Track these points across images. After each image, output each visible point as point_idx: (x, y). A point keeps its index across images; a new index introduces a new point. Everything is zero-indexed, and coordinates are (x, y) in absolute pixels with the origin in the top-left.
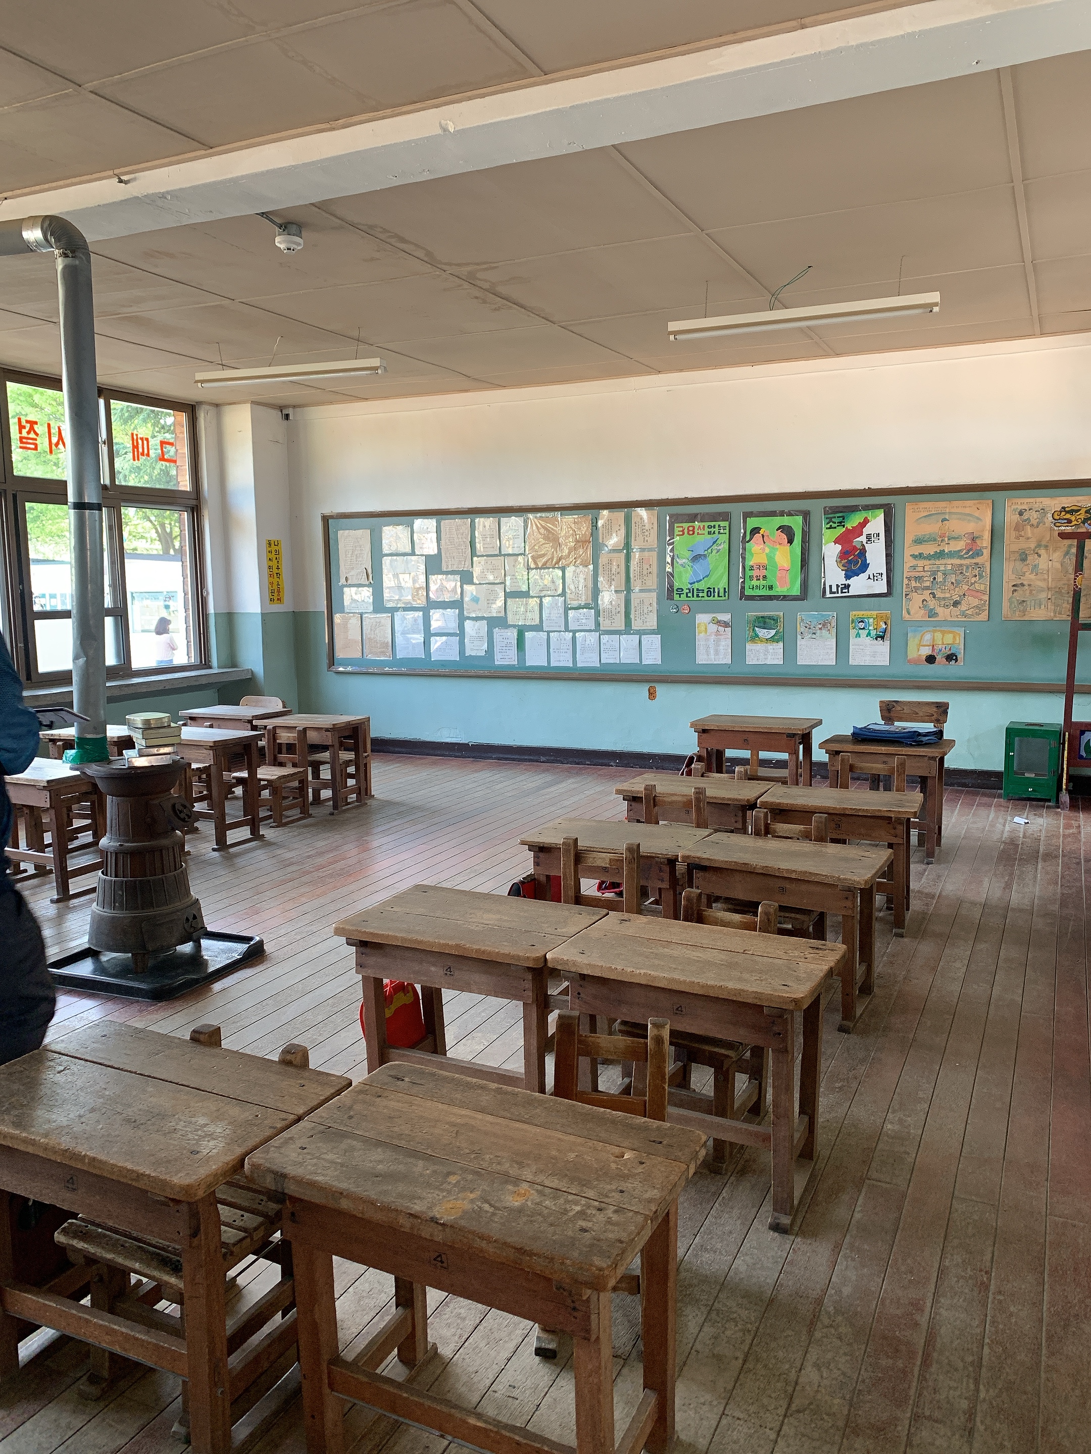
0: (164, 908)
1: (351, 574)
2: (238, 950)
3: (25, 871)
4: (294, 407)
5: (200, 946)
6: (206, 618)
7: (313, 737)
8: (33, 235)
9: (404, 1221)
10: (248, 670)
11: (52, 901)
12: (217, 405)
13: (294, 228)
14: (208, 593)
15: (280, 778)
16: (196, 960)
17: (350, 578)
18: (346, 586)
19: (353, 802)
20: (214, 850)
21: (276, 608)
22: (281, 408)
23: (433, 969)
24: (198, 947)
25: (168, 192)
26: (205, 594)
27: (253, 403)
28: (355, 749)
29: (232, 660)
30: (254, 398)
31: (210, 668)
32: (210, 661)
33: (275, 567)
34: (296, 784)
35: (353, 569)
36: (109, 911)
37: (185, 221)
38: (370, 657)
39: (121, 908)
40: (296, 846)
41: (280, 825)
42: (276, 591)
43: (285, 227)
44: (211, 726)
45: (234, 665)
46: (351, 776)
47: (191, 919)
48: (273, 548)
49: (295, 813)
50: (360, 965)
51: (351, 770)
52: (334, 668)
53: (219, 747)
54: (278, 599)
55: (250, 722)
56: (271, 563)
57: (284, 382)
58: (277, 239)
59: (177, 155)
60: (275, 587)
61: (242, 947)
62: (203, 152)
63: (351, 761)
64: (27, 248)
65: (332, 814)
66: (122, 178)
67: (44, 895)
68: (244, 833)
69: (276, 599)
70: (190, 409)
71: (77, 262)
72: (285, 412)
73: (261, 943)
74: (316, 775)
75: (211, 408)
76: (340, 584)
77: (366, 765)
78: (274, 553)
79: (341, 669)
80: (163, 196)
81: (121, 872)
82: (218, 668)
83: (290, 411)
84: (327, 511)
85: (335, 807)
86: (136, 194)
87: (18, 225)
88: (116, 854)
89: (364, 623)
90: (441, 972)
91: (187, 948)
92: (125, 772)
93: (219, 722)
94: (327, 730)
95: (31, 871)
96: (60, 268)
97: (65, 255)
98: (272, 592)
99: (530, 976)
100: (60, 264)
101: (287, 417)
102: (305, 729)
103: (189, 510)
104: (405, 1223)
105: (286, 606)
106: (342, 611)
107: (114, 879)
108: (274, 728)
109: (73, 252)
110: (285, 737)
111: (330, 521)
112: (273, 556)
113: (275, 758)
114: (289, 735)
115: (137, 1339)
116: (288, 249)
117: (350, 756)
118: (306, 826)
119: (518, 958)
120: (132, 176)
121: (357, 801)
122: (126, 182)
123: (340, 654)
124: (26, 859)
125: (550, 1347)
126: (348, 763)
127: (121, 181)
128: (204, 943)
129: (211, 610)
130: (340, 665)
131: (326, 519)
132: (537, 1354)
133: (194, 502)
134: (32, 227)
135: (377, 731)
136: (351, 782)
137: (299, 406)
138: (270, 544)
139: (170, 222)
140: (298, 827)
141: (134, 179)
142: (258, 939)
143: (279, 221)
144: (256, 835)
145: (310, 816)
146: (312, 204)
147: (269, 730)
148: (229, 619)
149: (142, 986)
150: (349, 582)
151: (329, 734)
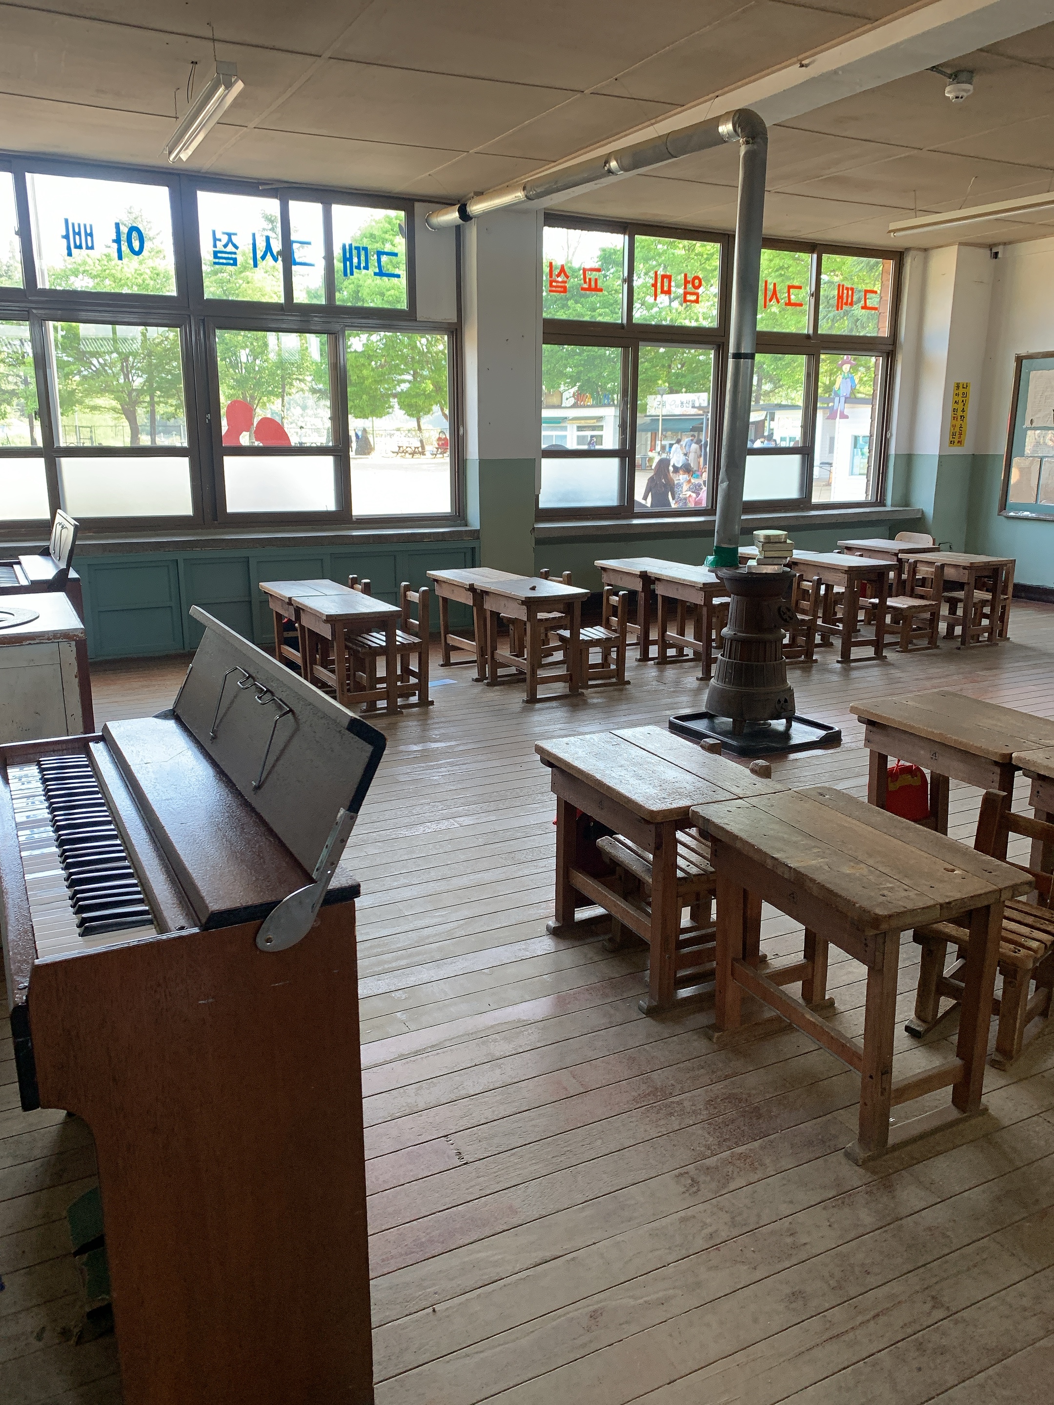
0: (762, 688)
1: (1037, 416)
2: (817, 734)
3: (688, 655)
4: (1005, 244)
5: (791, 726)
6: (887, 457)
7: (950, 574)
8: (725, 128)
9: (769, 862)
10: (919, 509)
11: (697, 679)
12: (926, 250)
13: (963, 76)
14: (891, 435)
15: (910, 608)
16: (786, 735)
17: (1035, 420)
18: (1030, 429)
19: (985, 641)
20: (838, 662)
21: (957, 450)
22: (990, 247)
23: (922, 752)
24: (789, 726)
25: (838, 68)
26: (888, 436)
27: (960, 244)
28: (992, 590)
29: (905, 500)
30: (963, 239)
31: (885, 506)
32: (884, 500)
33: (960, 410)
34: (927, 615)
35: (1040, 411)
36: (720, 684)
37: (859, 90)
38: (1044, 503)
39: (730, 683)
40: (911, 669)
41: (905, 650)
42: (957, 433)
43: (956, 76)
44: (861, 556)
45: (907, 504)
46: (986, 616)
47: (783, 702)
48: (961, 390)
49: (924, 643)
50: (868, 741)
51: (987, 610)
52: (1004, 513)
53: (853, 572)
54: (959, 442)
55: (896, 555)
56: (956, 406)
57: (989, 221)
58: (948, 89)
59: (844, 34)
60: (957, 429)
61: (822, 733)
62: (869, 26)
63: (988, 601)
64: (721, 140)
65: (959, 649)
66: (803, 62)
67: (693, 674)
68: (870, 652)
69: (956, 442)
70: (898, 256)
71: (755, 147)
72: (994, 250)
73: (839, 732)
74: (953, 611)
75: (919, 253)
76: (1024, 427)
77: (1004, 608)
78: (961, 395)
79: (1012, 514)
80: (835, 72)
81: (733, 656)
82: (892, 506)
83: (1000, 249)
84: (1022, 352)
85: (963, 643)
86: (812, 76)
87: (717, 121)
88: (732, 640)
89: (1043, 467)
90: (929, 756)
91: (779, 724)
92: (744, 576)
93: (870, 553)
94: (965, 568)
95: (691, 656)
96: (742, 153)
97: (747, 143)
98: (954, 434)
99: (998, 770)
100: (743, 150)
101: (996, 255)
102: (943, 566)
103: (885, 355)
104: (769, 863)
105: (966, 449)
106: (1022, 455)
107: (727, 660)
108: (916, 562)
109: (753, 138)
110: (924, 571)
111: (1024, 361)
112: (960, 399)
113: (912, 589)
114: (928, 569)
115: (628, 912)
116: (957, 97)
117: (988, 596)
118: (928, 655)
119: (988, 752)
120: (813, 58)
121: (987, 641)
122: (806, 66)
123: (1012, 499)
124: (688, 644)
125: (918, 1029)
126: (984, 603)
127: (802, 66)
128: (795, 724)
129: (892, 451)
130: (1012, 510)
131: (1019, 360)
132: (906, 1030)
133: (890, 348)
134: (725, 122)
135: (1023, 576)
136: (985, 622)
137: (1010, 243)
138: (958, 387)
139: (845, 92)
140: (920, 655)
141: (813, 61)
142: (837, 729)
143: (949, 71)
144: (879, 656)
145: (937, 647)
146: (981, 50)
147: (910, 563)
148: (909, 460)
149: (734, 743)
150: (1034, 425)
151: (966, 572)
